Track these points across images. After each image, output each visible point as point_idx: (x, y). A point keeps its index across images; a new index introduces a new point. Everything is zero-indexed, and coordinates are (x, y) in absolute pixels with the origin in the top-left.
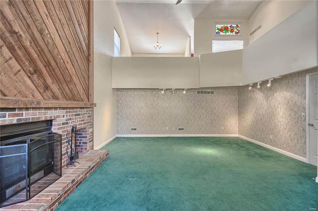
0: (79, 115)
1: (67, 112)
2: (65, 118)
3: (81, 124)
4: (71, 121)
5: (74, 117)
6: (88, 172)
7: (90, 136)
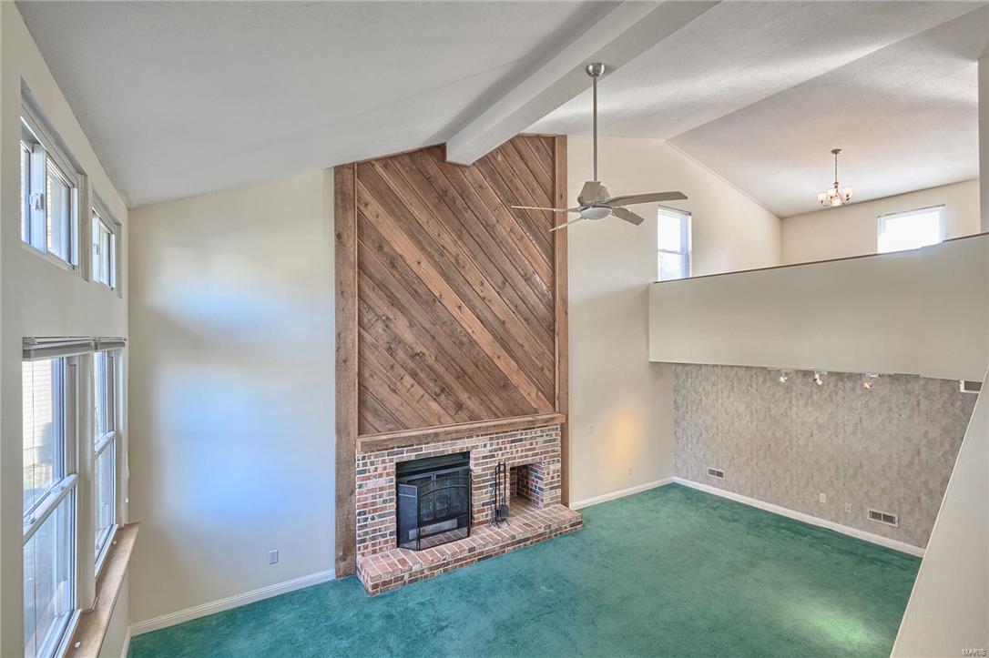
0: (521, 440)
1: (491, 439)
2: (488, 448)
3: (527, 456)
4: (500, 453)
5: (508, 446)
6: (507, 545)
7: (553, 478)
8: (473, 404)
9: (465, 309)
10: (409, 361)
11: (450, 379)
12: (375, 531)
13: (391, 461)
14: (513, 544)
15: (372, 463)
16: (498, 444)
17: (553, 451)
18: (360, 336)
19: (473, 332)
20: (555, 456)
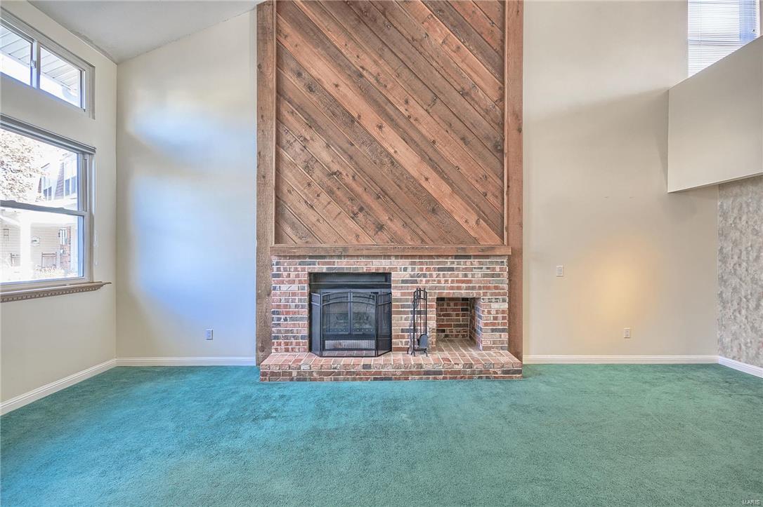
0: (451, 269)
1: (413, 263)
2: (409, 272)
3: (459, 288)
4: (424, 279)
5: (434, 273)
6: (412, 373)
7: (495, 318)
8: (396, 226)
9: (387, 128)
10: (325, 179)
11: (368, 199)
12: (287, 331)
13: (303, 270)
14: (418, 373)
15: (285, 270)
16: (421, 269)
17: (496, 288)
18: (278, 154)
19: (395, 152)
20: (499, 294)
